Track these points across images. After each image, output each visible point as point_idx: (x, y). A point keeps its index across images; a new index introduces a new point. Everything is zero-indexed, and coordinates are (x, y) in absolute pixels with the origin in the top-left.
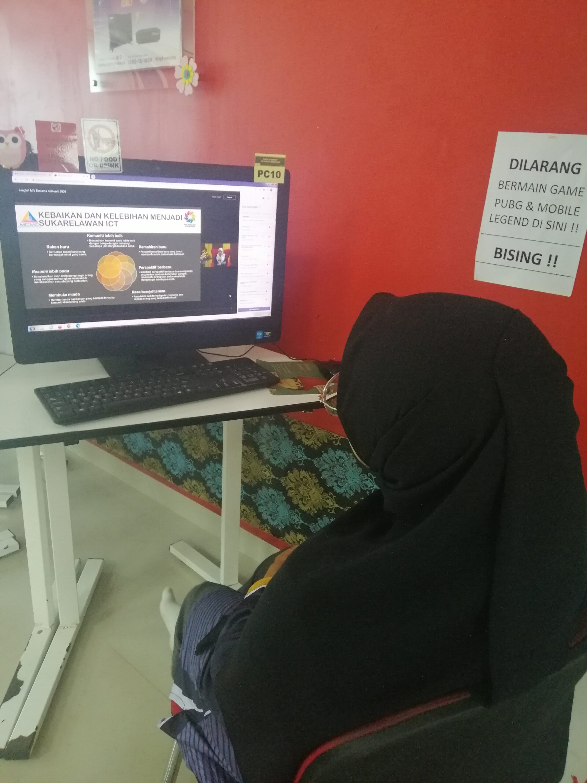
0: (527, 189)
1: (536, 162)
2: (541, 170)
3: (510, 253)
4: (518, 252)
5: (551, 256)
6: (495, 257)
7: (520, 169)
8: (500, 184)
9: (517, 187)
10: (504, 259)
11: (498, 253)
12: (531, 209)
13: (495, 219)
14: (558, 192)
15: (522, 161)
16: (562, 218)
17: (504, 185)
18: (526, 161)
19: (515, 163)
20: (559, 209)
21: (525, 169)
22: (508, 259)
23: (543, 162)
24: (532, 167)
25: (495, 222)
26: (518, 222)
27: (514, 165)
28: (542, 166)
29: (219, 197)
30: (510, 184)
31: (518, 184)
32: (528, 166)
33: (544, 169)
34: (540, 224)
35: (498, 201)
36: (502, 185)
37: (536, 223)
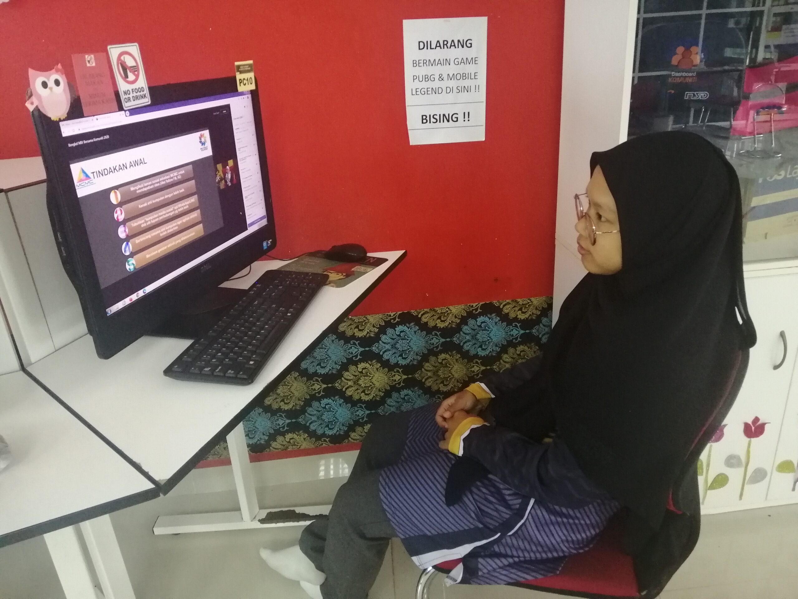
0: (436, 64)
1: (438, 41)
2: (444, 48)
3: (433, 117)
4: (440, 115)
5: (464, 113)
6: (423, 123)
7: (427, 49)
8: (413, 64)
9: (428, 63)
10: (430, 122)
11: (424, 119)
12: (443, 79)
13: (416, 92)
14: (459, 64)
15: (427, 42)
16: (467, 83)
17: (417, 63)
18: (431, 42)
19: (422, 45)
20: (463, 76)
21: (431, 48)
22: (433, 122)
23: (444, 41)
24: (436, 46)
25: (416, 94)
26: (435, 91)
27: (422, 47)
28: (444, 45)
29: (218, 113)
30: (422, 62)
31: (428, 61)
32: (433, 46)
33: (445, 46)
34: (452, 90)
35: (415, 78)
36: (416, 64)
37: (448, 90)
